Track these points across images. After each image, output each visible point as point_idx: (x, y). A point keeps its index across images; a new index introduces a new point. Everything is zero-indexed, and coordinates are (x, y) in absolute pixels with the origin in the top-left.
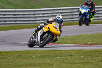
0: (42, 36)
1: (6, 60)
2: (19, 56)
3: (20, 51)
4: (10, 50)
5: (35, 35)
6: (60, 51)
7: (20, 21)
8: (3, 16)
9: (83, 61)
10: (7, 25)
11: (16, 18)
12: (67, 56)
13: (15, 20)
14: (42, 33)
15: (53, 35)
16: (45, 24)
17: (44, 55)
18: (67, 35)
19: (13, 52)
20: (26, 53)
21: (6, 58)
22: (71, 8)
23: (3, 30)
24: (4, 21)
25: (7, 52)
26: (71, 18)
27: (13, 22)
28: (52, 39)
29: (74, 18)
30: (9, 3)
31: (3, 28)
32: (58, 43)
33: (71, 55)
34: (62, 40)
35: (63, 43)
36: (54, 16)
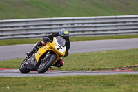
6: (10, 78)
12: (20, 85)
18: (18, 57)
26: (25, 34)
29: (30, 34)
32: (7, 68)
33: (25, 84)
34: (12, 64)
35: (13, 68)
36: (2, 31)
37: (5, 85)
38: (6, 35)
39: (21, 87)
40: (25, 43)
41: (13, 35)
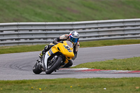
0: (49, 59)
1: (33, 92)
2: (51, 86)
3: (52, 80)
4: (38, 78)
6: (107, 79)
8: (28, 32)
10: (34, 44)
11: (46, 34)
12: (117, 86)
13: (44, 36)
14: (50, 55)
17: (85, 85)
18: (116, 58)
20: (60, 82)
21: (32, 89)
22: (122, 20)
23: (28, 51)
24: (30, 39)
25: (34, 81)
26: (122, 35)
27: (42, 40)
30: (36, 14)
31: (28, 47)
32: (104, 69)
33: (122, 85)
34: (109, 65)
35: (110, 68)
36: (98, 32)
37: (102, 86)
39: (118, 88)
40: (122, 43)
41: (109, 36)
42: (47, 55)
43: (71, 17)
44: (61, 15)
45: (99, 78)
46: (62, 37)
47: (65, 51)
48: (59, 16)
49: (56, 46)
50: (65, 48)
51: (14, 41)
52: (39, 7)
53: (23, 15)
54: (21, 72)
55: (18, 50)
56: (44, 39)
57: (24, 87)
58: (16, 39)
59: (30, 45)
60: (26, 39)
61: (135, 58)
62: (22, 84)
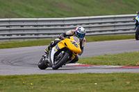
0: (56, 54)
1: (25, 87)
2: (42, 81)
3: (43, 75)
4: (29, 74)
5: (48, 53)
6: (98, 74)
7: (44, 34)
8: (20, 28)
9: (129, 88)
10: (26, 40)
12: (108, 81)
14: (56, 50)
15: (71, 53)
16: (60, 38)
17: (76, 80)
18: (107, 53)
19: (34, 75)
20: (51, 77)
21: (24, 84)
22: (113, 16)
24: (22, 35)
25: (26, 76)
26: (113, 31)
27: (33, 36)
28: (70, 59)
30: (28, 10)
31: (20, 43)
32: (95, 64)
33: (113, 81)
34: (100, 60)
35: (101, 64)
36: (89, 27)
37: (93, 81)
38: (94, 32)
39: (109, 83)
41: (100, 31)
42: (54, 51)
43: (62, 13)
44: (53, 11)
45: (90, 74)
46: (68, 32)
47: (71, 47)
48: (50, 12)
49: (63, 41)
50: (72, 43)
51: (6, 37)
52: (31, 3)
53: (15, 11)
54: (13, 67)
55: (9, 46)
56: (35, 34)
57: (16, 82)
58: (8, 35)
59: (21, 41)
60: (18, 35)
61: (126, 53)
62: (14, 79)
